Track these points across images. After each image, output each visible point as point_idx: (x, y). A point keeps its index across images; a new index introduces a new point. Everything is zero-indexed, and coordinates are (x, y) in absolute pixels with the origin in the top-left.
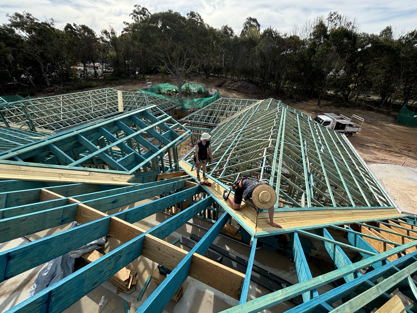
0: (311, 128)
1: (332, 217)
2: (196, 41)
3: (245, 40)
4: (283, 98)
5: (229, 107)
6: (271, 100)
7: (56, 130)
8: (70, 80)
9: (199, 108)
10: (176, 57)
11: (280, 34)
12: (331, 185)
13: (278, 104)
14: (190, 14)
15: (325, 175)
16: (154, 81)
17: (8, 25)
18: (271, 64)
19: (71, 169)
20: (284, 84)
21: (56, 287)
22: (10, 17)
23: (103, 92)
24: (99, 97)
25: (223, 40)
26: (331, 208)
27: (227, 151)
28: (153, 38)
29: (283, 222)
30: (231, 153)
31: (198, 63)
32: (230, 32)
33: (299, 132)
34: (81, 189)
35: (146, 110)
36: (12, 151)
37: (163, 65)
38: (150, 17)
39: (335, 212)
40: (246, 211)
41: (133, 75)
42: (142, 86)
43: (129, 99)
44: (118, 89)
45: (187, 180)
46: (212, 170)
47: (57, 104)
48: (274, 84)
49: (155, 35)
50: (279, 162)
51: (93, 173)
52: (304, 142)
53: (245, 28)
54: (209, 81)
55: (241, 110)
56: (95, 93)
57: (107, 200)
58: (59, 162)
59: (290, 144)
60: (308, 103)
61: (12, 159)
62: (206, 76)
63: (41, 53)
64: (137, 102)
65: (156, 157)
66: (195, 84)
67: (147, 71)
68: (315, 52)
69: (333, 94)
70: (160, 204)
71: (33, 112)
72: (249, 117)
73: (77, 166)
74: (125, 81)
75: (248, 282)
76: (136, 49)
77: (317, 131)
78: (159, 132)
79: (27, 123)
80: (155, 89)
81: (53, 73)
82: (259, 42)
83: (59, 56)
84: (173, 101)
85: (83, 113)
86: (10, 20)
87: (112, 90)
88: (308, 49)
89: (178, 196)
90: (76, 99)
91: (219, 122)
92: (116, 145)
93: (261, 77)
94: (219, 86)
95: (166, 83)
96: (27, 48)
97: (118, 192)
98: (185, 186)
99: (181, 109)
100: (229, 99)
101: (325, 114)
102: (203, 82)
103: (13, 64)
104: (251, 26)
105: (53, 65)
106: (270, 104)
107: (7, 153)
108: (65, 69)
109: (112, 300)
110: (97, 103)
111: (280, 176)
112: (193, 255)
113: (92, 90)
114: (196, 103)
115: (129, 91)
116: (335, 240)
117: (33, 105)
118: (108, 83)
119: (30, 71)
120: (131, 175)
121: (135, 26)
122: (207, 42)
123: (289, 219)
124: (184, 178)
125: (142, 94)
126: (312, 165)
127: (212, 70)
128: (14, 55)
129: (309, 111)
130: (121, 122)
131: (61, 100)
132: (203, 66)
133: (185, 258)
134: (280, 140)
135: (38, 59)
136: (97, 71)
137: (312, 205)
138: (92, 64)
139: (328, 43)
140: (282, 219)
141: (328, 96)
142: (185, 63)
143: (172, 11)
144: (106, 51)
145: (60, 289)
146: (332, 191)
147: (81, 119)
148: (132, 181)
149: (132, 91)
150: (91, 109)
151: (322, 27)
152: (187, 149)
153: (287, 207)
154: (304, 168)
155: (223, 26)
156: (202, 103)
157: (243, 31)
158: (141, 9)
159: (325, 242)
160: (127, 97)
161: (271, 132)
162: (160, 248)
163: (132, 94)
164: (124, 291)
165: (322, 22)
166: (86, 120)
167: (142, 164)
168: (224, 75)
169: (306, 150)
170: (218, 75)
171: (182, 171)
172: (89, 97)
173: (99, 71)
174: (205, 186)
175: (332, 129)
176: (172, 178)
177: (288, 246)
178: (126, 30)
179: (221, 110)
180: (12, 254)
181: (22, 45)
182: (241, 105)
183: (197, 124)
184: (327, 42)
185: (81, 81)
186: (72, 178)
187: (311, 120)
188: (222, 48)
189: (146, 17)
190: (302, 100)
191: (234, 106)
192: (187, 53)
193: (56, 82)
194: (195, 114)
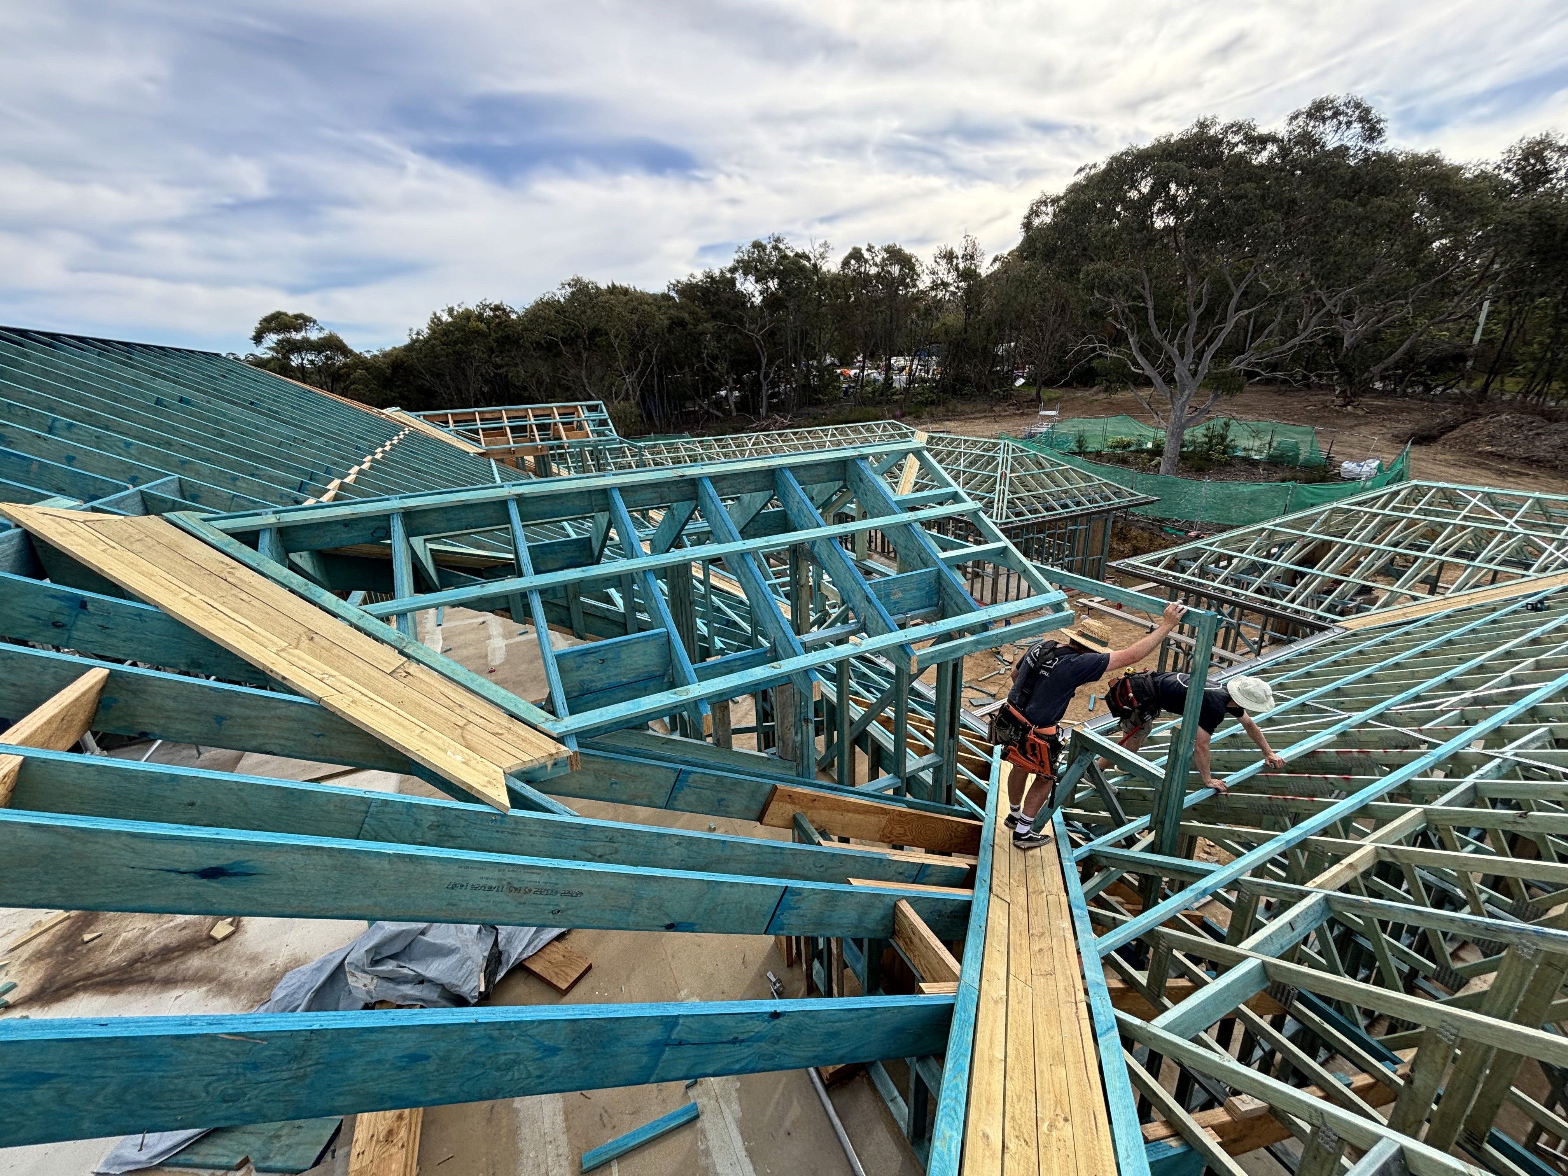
8: (816, 403)
16: (1068, 408)
23: (869, 431)
37: (1121, 341)
44: (933, 430)
51: (413, 668)
57: (161, 847)
62: (1343, 393)
63: (772, 330)
64: (965, 472)
66: (1266, 424)
80: (1066, 437)
83: (808, 337)
87: (898, 428)
91: (1360, 609)
94: (1421, 439)
99: (1155, 520)
100: (1474, 494)
102: (1314, 420)
107: (258, 515)
125: (994, 444)
128: (718, 340)
130: (710, 489)
131: (750, 446)
135: (762, 347)
144: (934, 312)
163: (959, 444)
168: (1470, 390)
179: (1394, 545)
191: (1510, 535)
194: (1211, 544)
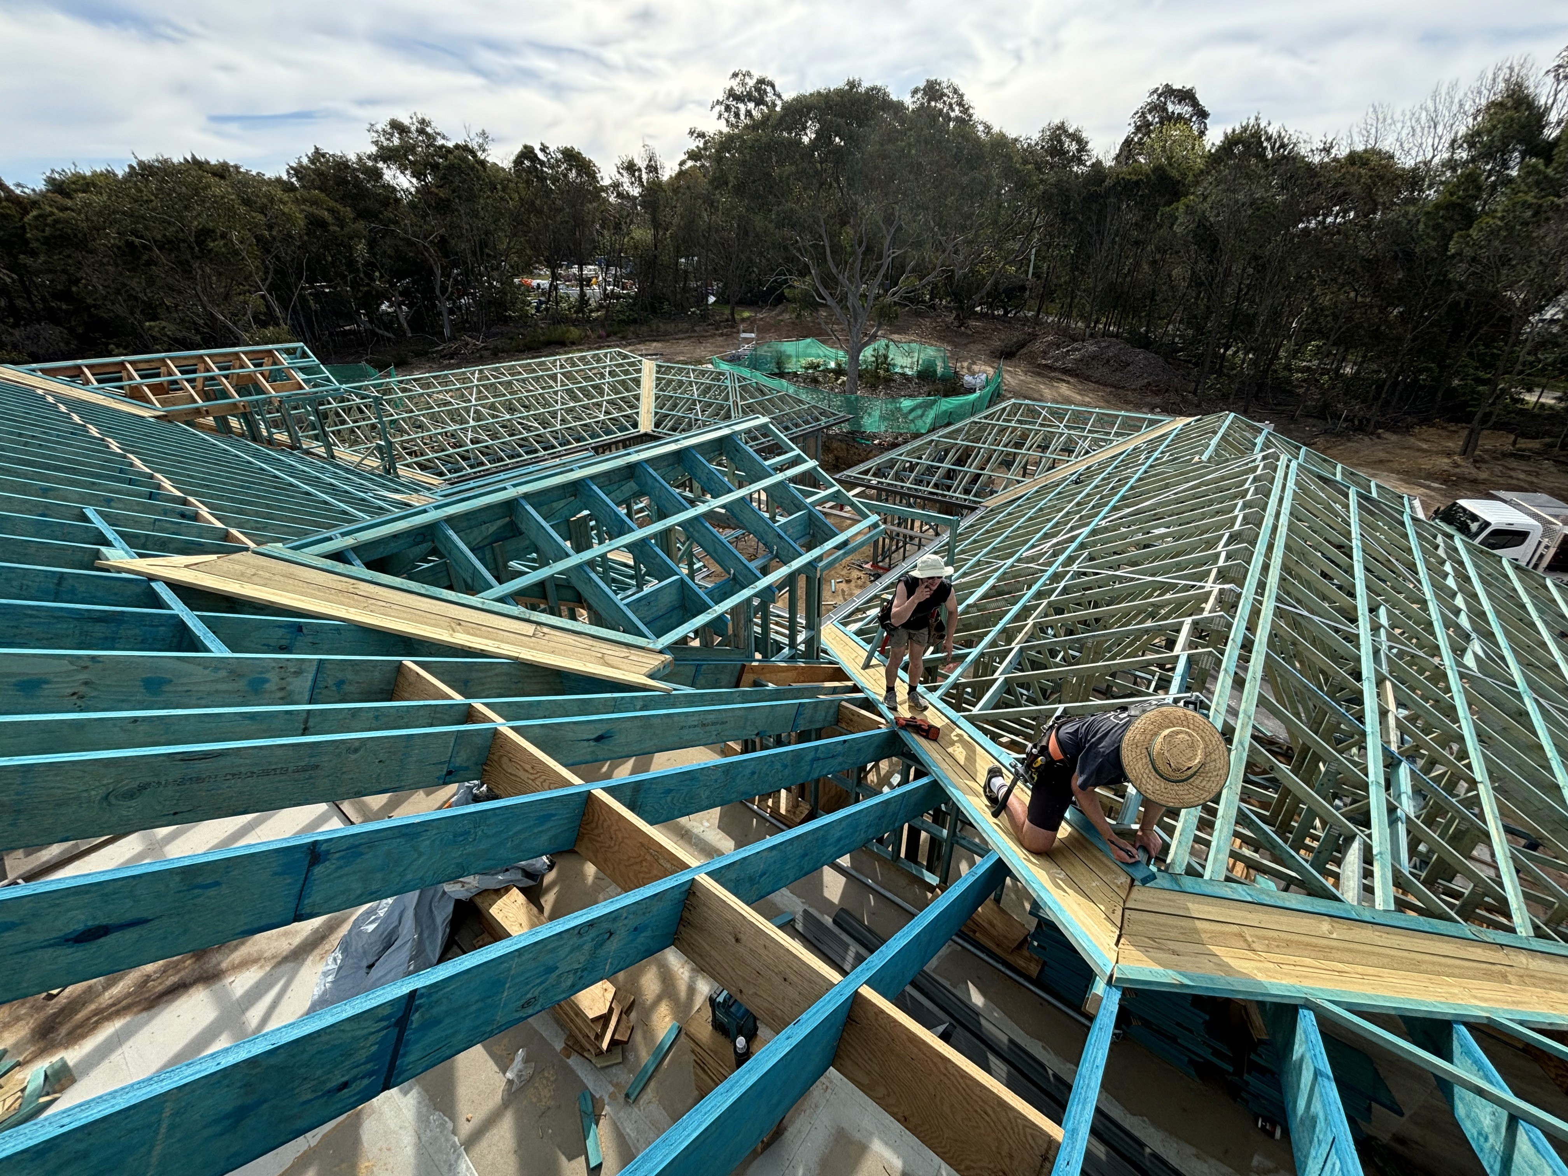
0: (1417, 554)
1: (1504, 978)
2: (936, 187)
3: (1134, 178)
4: (1283, 412)
5: (1040, 437)
6: (1227, 423)
7: (449, 476)
8: (506, 320)
9: (917, 436)
10: (852, 246)
11: (1302, 145)
12: (1508, 830)
13: (1260, 440)
14: (924, 90)
15: (1478, 777)
16: (763, 330)
17: (369, 157)
18: (1244, 270)
19: (484, 607)
20: (1294, 354)
21: (428, 983)
22: (377, 132)
23: (599, 360)
24: (585, 379)
25: (1042, 181)
26: (1501, 937)
27: (1015, 609)
28: (781, 181)
29: (1245, 946)
30: (1030, 622)
31: (934, 269)
32: (1074, 147)
33: (1352, 566)
34: (504, 678)
35: (734, 433)
36: (343, 535)
37: (804, 272)
38: (778, 109)
39: (1523, 959)
40: (1080, 868)
41: (698, 307)
42: (723, 347)
43: (675, 390)
44: (644, 352)
45: (847, 701)
46: (947, 677)
47: (463, 395)
48: (1246, 354)
49: (789, 169)
50: (1247, 685)
51: (545, 630)
52: (1373, 610)
53: (1138, 129)
54: (968, 336)
55: (1087, 452)
56: (574, 365)
57: (583, 727)
58: (450, 580)
59: (1305, 613)
60: (1412, 440)
61: (338, 556)
62: (958, 315)
63: (442, 237)
64: (700, 402)
65: (749, 600)
66: (913, 345)
67: (746, 294)
68: (1469, 218)
69: (1551, 408)
70: (748, 772)
71: (396, 417)
72: (1122, 481)
73: (501, 600)
74: (671, 327)
75: (1073, 1162)
76: (718, 219)
77: (1448, 567)
78: (767, 515)
79: (379, 448)
80: (765, 357)
81: (462, 296)
82: (1197, 183)
83: (486, 246)
84: (824, 405)
85: (528, 429)
86: (376, 143)
87: (625, 357)
88: (1437, 206)
89: (812, 755)
90: (517, 380)
91: (992, 492)
92: (625, 546)
93: (1189, 325)
94: (1007, 354)
95: (806, 337)
96: (405, 225)
97: (616, 706)
98: (838, 721)
99: (848, 433)
100: (1043, 408)
101: (1502, 494)
102: (942, 338)
103: (365, 272)
104: (1169, 119)
105: (466, 273)
106: (1220, 435)
107: (330, 539)
108: (499, 285)
109: (546, 1074)
110: (575, 398)
111: (1247, 745)
112: (856, 994)
113: (566, 353)
114: (905, 416)
115: (678, 362)
116: (1517, 1095)
117: (401, 394)
118: (615, 334)
119: (405, 293)
120: (661, 652)
121: (726, 143)
122: (979, 188)
123: (1274, 939)
124: (834, 691)
125: (720, 374)
126: (1412, 719)
127: (984, 292)
128: (372, 245)
129: (1410, 476)
130: (651, 471)
131: (476, 382)
132: (950, 278)
133: (827, 997)
134: (1256, 593)
135: (432, 255)
136: (588, 291)
137: (1397, 900)
138: (575, 270)
139: (1546, 177)
140: (1241, 936)
141: (1523, 412)
142: (885, 267)
143: (860, 84)
144: (624, 226)
145: (437, 992)
146: (1514, 858)
147: (521, 446)
148: (662, 674)
149: (686, 363)
150: (554, 415)
151: (1516, 108)
152: (853, 584)
153: (1265, 883)
154: (1368, 729)
155: (1045, 125)
156: (931, 414)
157: (1128, 142)
158: (751, 83)
159: (1458, 1090)
160: (670, 382)
161: (1218, 555)
162: (740, 936)
163: (688, 373)
164: (586, 1054)
165: (1519, 85)
166: (536, 451)
167: (701, 620)
168: (1030, 314)
169: (1384, 648)
170: (1006, 312)
171: (831, 663)
172: (554, 377)
173: (594, 292)
174: (915, 736)
175: (1536, 566)
176: (795, 685)
177: (1253, 1057)
178: (693, 155)
179: (1006, 446)
180: (324, 847)
181: (396, 216)
182: (1090, 431)
183: (902, 495)
184: (1539, 172)
185: (536, 324)
186: (486, 638)
187: (1421, 515)
188: (1035, 210)
189: (764, 108)
190: (1378, 425)
191: (1062, 434)
192: (896, 231)
193: (467, 325)
194: (901, 455)
